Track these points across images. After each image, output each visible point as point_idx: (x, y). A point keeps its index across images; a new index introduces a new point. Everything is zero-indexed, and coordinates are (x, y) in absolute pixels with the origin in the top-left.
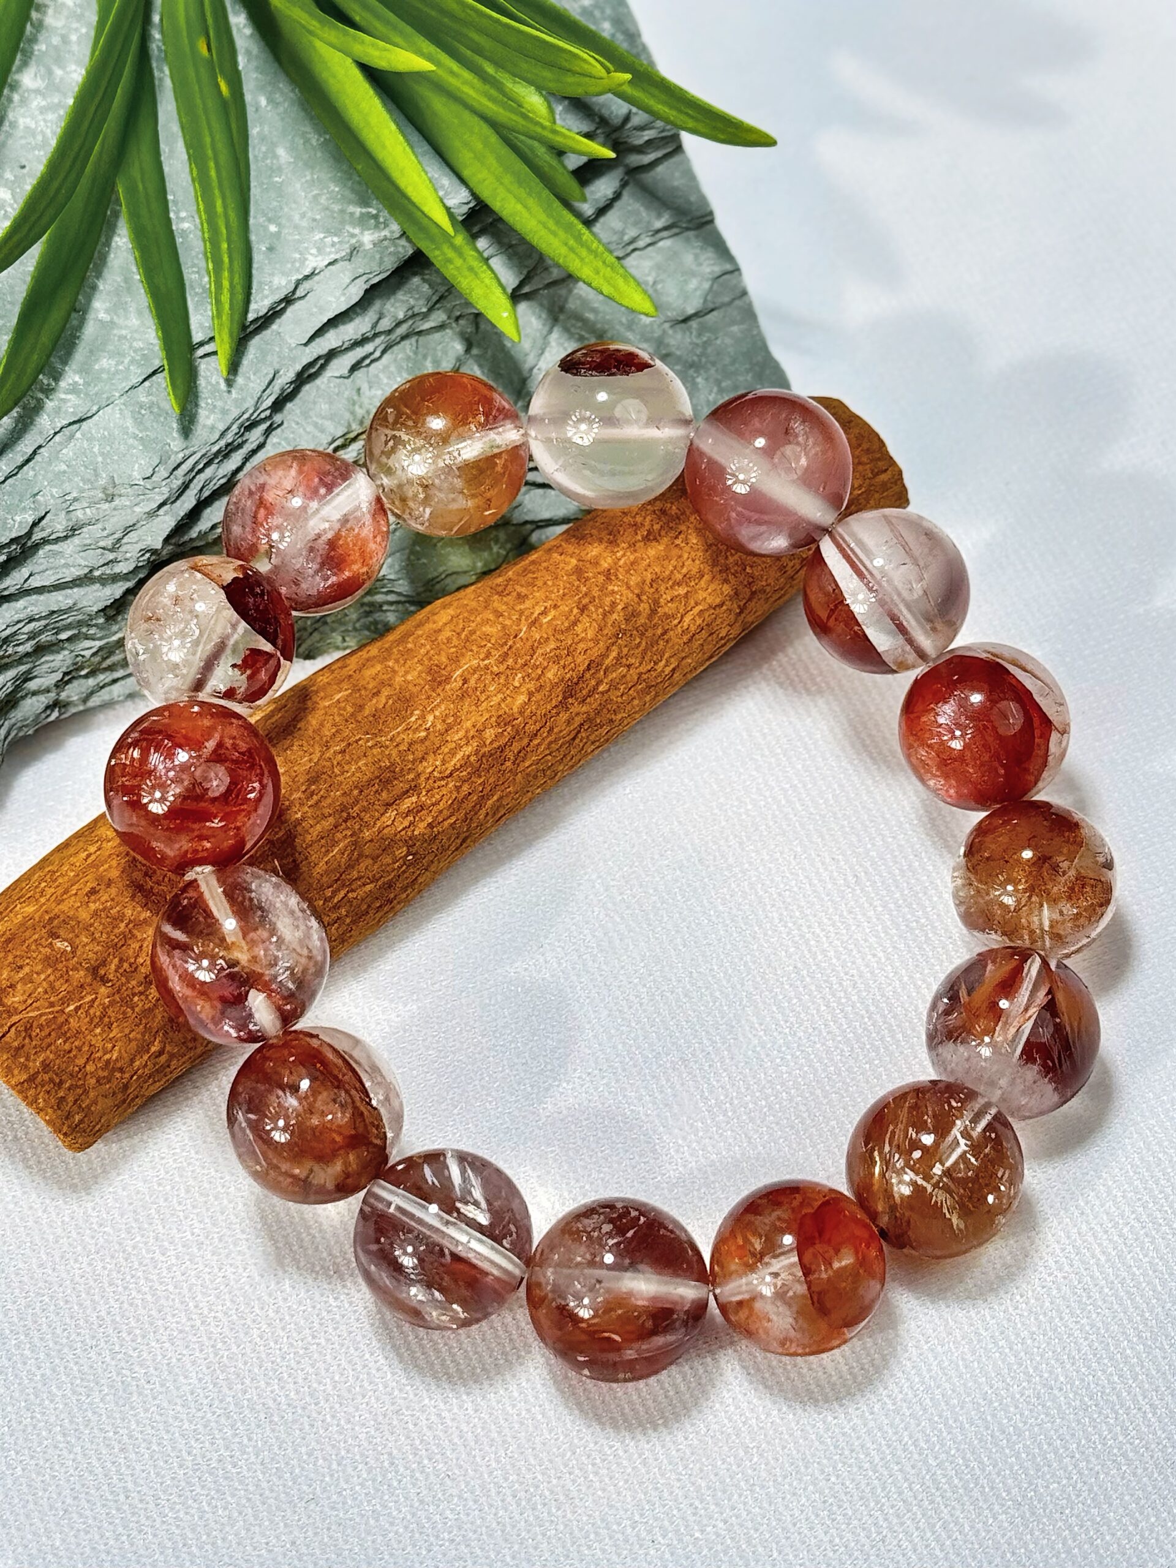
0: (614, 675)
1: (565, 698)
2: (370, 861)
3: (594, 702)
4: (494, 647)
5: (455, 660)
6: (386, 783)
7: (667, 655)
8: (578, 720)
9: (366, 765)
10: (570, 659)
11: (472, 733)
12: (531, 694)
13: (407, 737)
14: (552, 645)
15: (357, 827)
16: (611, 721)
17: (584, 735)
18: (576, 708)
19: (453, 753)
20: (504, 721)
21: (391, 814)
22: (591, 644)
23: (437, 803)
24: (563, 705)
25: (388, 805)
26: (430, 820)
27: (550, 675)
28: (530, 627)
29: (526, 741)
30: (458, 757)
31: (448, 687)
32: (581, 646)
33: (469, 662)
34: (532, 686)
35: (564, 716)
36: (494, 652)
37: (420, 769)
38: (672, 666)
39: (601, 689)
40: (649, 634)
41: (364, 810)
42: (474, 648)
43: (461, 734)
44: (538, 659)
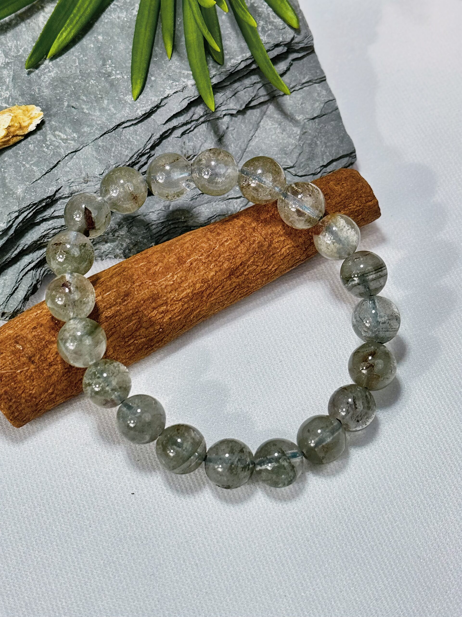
0: (251, 268)
1: (230, 275)
2: (144, 329)
3: (242, 278)
4: (205, 252)
5: (189, 256)
6: (154, 300)
7: (273, 263)
8: (234, 285)
9: (148, 292)
10: (234, 260)
11: (191, 284)
12: (216, 272)
13: (165, 283)
14: (228, 254)
15: (141, 315)
16: (248, 286)
17: (237, 290)
18: (234, 279)
19: (183, 291)
20: (204, 281)
21: (155, 312)
22: (243, 255)
23: (174, 310)
24: (229, 277)
25: (154, 308)
26: (170, 316)
27: (225, 265)
28: (220, 246)
29: (212, 290)
30: (185, 293)
31: (184, 266)
32: (240, 255)
33: (195, 257)
34: (217, 269)
35: (229, 282)
36: (204, 254)
37: (169, 296)
38: (275, 268)
39: (245, 273)
40: (267, 254)
41: (145, 309)
42: (197, 252)
43: (187, 284)
44: (221, 259)
